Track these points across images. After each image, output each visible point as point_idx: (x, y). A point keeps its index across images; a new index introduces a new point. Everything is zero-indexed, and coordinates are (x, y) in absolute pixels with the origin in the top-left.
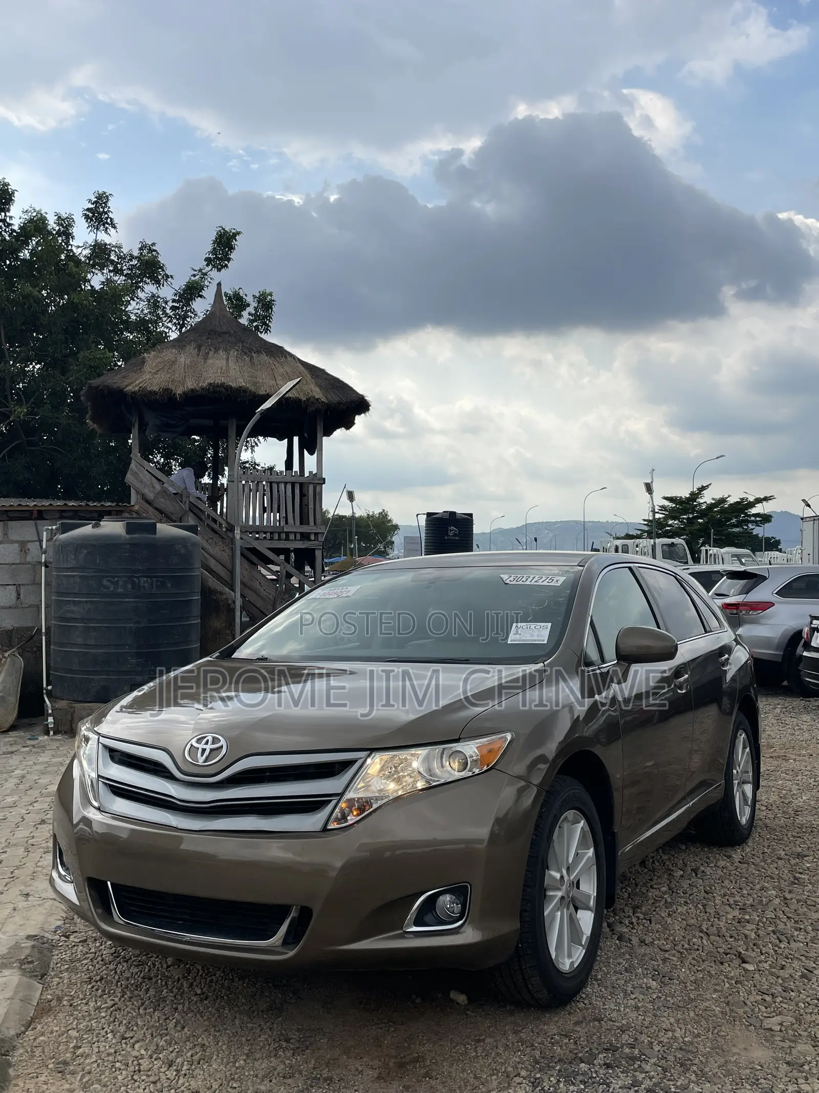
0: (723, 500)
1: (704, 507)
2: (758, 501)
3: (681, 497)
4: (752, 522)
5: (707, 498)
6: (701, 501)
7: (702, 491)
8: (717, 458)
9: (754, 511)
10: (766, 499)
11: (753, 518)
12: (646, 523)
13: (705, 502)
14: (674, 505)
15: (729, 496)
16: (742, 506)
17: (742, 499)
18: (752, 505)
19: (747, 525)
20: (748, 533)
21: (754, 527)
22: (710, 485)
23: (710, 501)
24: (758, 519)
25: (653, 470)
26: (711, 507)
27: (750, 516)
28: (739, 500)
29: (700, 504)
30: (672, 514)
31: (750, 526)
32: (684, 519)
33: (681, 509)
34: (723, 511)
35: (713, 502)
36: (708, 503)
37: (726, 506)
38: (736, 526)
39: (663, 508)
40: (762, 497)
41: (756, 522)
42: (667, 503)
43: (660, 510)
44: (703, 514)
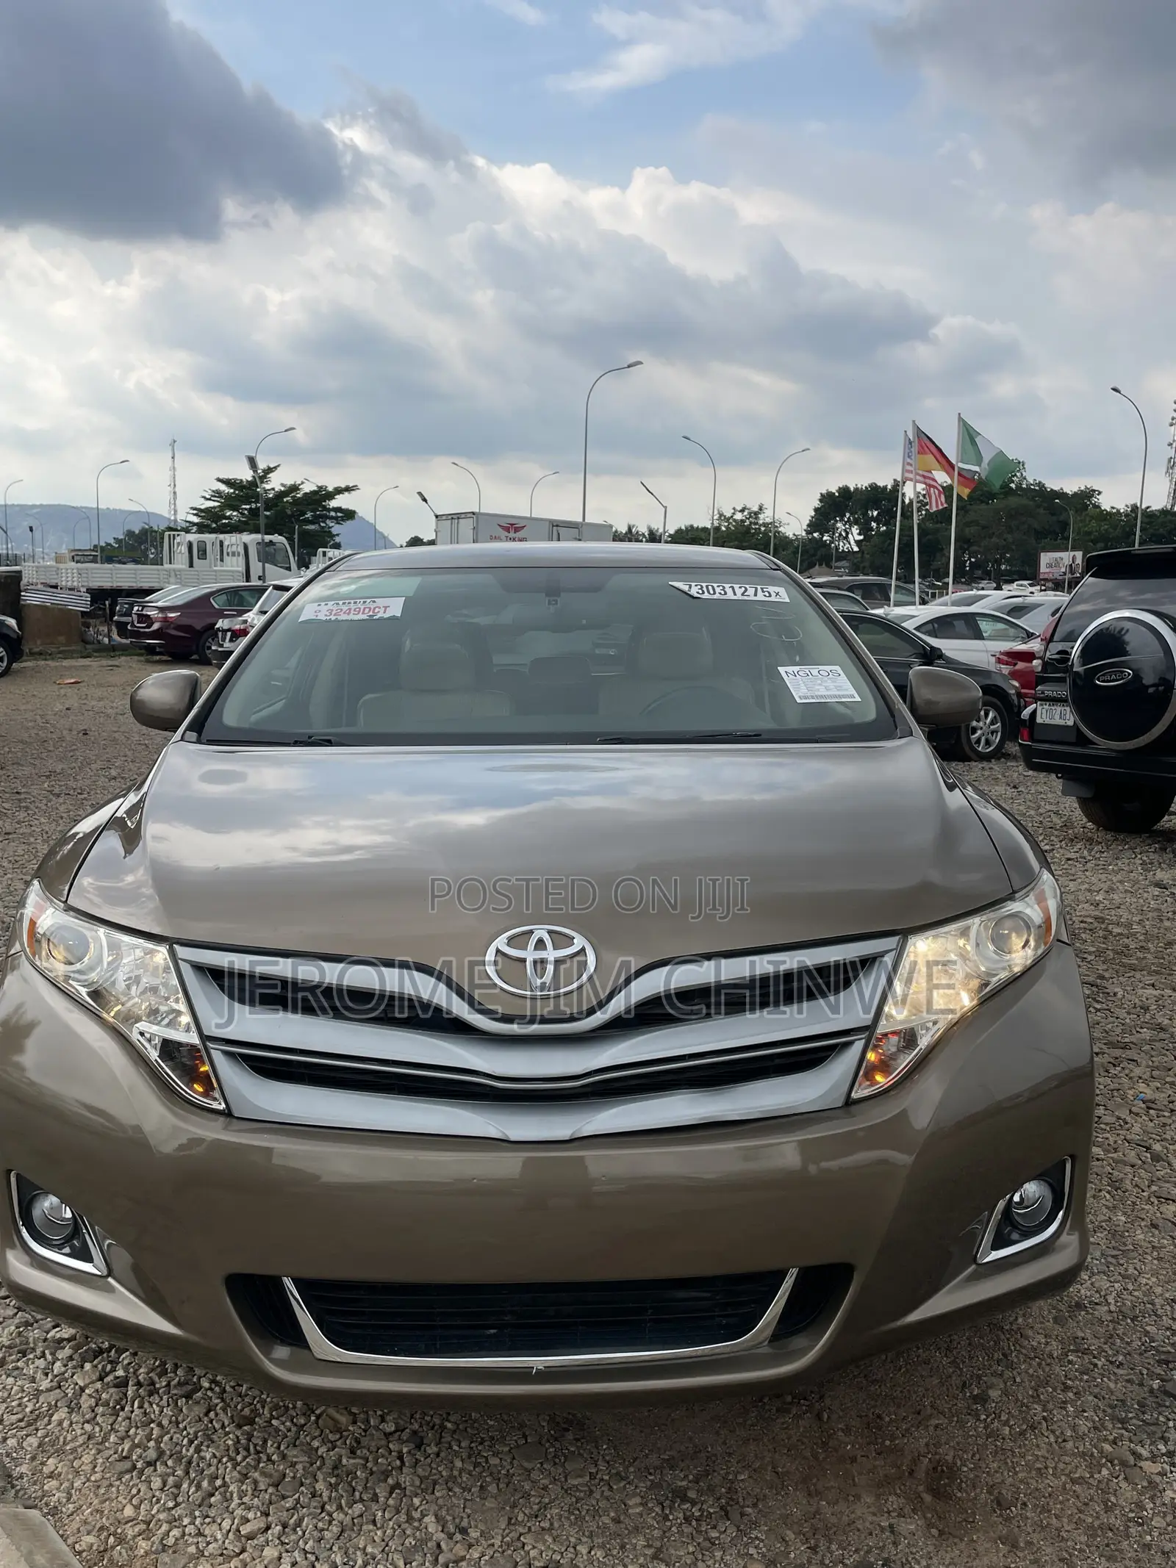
0: (294, 488)
1: (271, 496)
2: (339, 491)
3: (241, 480)
4: (332, 518)
5: (276, 483)
6: (268, 487)
7: (268, 473)
8: (286, 431)
9: (333, 504)
10: (348, 489)
11: (333, 514)
12: (195, 512)
13: (273, 489)
14: (232, 491)
15: (303, 483)
16: (320, 497)
17: (320, 488)
18: (331, 496)
19: (324, 522)
20: (326, 532)
21: (333, 524)
22: (278, 466)
23: (278, 488)
24: (339, 514)
25: (175, 441)
26: (281, 495)
27: (329, 510)
28: (316, 488)
29: (266, 491)
30: (230, 502)
31: (328, 522)
32: (246, 509)
33: (242, 496)
34: (296, 502)
35: (283, 489)
36: (276, 490)
37: (298, 495)
38: (312, 523)
39: (218, 494)
40: (343, 486)
41: (336, 518)
42: (223, 488)
43: (212, 496)
44: (270, 504)
